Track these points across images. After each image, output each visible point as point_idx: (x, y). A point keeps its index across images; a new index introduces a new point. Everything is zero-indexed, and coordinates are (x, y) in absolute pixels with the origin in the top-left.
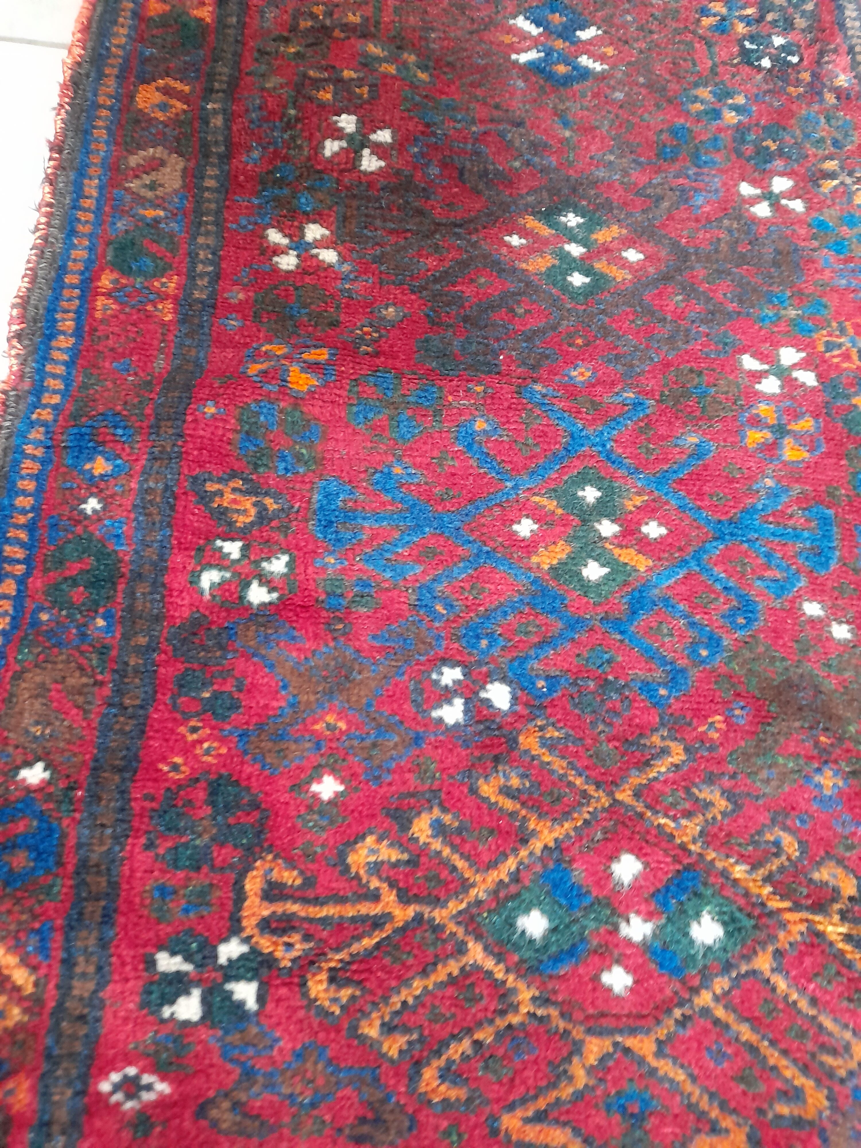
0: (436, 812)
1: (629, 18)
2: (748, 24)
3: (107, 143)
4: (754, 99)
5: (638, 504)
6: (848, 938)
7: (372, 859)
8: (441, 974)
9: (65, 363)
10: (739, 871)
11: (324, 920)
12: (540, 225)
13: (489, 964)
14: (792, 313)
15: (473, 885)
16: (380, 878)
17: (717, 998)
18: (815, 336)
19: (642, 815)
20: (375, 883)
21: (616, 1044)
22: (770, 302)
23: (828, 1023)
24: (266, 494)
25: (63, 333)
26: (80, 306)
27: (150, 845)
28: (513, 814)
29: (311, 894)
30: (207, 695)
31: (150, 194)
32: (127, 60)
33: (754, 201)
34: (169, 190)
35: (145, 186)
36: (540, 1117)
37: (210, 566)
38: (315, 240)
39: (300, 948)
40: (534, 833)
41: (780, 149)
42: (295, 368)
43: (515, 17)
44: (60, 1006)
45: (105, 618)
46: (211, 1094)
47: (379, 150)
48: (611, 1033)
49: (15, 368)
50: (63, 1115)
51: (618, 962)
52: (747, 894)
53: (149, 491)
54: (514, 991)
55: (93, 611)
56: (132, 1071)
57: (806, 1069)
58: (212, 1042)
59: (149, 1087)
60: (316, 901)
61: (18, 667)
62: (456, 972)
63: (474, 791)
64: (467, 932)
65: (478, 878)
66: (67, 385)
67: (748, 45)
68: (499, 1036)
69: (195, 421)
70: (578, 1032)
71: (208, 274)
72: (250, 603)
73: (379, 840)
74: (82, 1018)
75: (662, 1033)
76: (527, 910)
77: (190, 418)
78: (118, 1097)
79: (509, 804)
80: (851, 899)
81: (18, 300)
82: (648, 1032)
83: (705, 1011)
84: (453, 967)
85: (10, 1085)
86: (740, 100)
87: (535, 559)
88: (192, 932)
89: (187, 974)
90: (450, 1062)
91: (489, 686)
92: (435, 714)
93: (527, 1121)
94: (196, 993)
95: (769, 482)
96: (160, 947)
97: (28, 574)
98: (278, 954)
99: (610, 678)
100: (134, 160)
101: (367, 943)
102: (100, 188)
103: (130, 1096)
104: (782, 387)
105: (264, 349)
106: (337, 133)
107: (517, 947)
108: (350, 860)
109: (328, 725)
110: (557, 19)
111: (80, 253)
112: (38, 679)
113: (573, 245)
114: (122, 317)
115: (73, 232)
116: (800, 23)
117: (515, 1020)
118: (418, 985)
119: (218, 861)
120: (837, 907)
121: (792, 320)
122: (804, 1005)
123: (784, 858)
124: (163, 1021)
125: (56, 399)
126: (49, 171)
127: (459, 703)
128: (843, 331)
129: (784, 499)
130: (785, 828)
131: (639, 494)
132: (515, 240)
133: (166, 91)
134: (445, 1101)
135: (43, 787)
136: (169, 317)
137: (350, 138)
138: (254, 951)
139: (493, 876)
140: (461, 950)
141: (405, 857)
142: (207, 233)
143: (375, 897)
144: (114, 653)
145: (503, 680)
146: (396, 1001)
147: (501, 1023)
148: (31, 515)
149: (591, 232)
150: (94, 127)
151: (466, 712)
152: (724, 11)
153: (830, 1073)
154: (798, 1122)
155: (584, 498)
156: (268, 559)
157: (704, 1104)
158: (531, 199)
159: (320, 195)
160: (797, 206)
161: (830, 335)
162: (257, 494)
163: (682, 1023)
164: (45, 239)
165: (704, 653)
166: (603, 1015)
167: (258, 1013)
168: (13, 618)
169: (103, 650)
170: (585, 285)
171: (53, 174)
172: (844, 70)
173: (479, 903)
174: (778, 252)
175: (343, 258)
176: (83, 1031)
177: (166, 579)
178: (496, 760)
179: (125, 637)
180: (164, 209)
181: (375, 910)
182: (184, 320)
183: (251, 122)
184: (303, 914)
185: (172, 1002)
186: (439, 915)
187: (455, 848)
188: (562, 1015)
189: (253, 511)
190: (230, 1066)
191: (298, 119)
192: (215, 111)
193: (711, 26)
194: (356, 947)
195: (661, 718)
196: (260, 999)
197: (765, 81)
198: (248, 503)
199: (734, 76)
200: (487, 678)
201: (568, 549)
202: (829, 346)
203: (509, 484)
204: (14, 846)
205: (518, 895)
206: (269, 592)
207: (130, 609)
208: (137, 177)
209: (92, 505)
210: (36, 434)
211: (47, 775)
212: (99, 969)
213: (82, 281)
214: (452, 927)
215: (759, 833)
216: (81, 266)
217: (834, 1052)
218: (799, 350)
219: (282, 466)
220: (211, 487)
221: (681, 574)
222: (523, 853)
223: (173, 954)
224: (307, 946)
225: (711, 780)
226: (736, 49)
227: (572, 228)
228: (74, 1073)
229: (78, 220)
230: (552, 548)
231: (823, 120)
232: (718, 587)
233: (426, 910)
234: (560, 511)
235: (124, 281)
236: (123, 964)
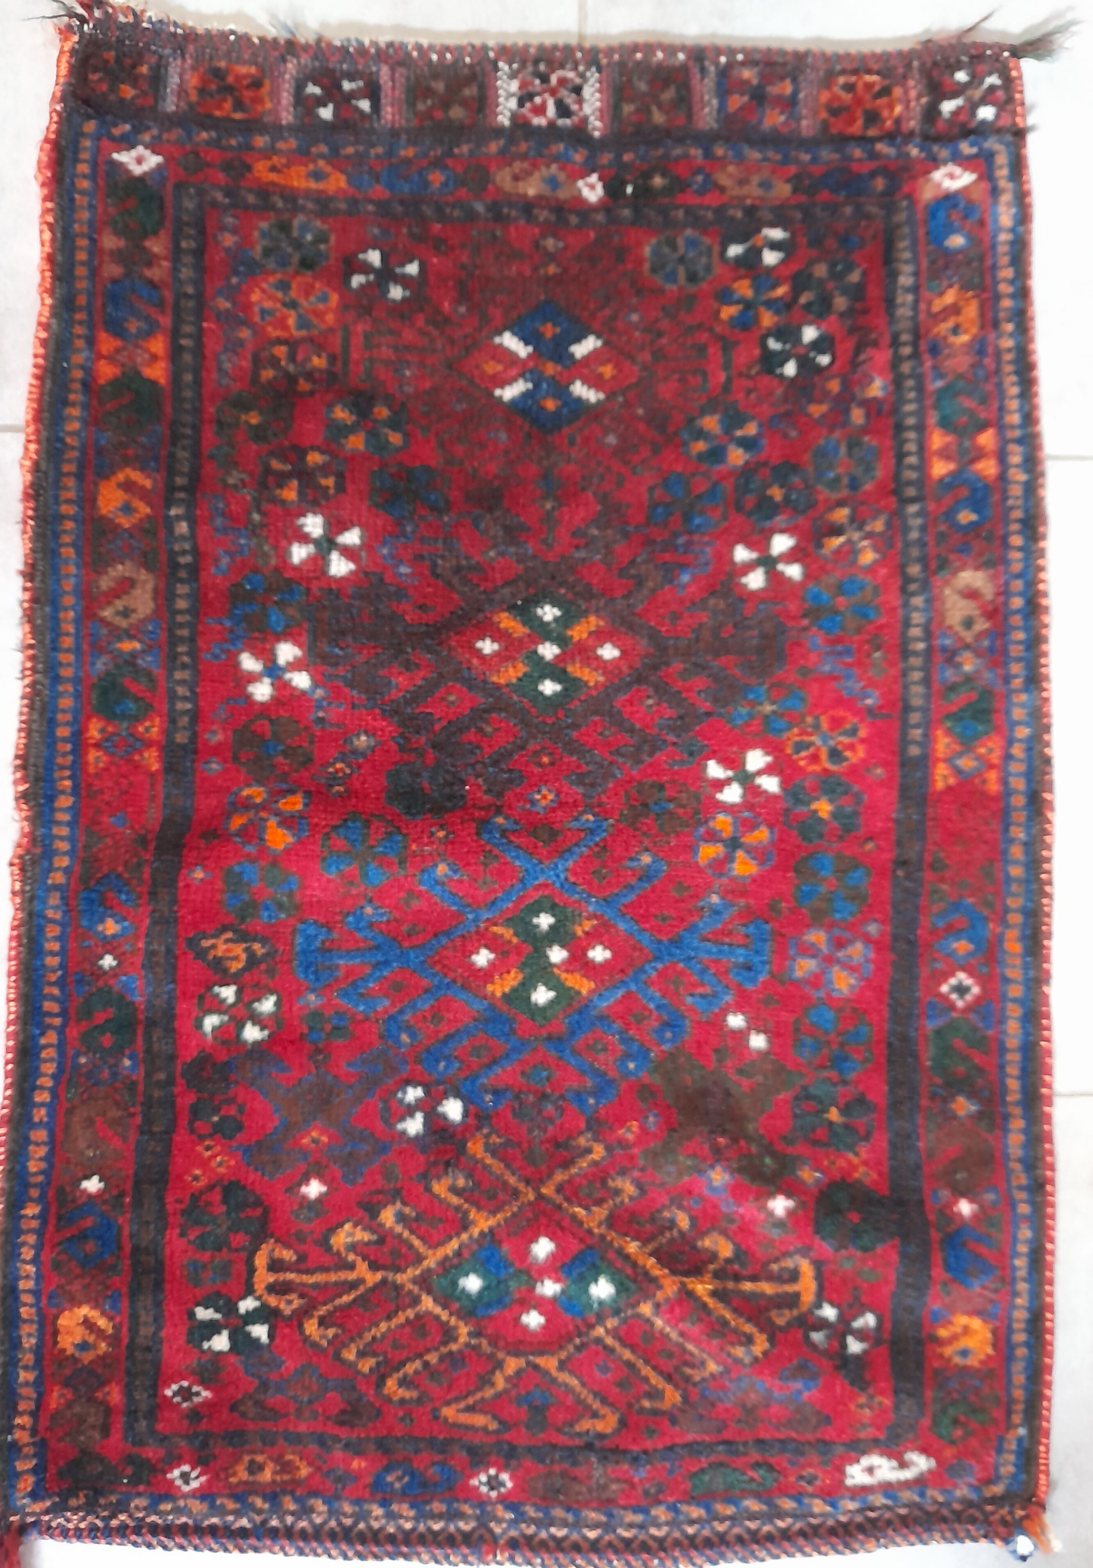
0: (398, 1205)
1: (635, 317)
2: (777, 312)
3: (78, 566)
4: (767, 426)
5: (587, 929)
6: (714, 1294)
7: (349, 1240)
8: (401, 1318)
9: (69, 824)
10: (633, 1247)
11: (315, 1286)
12: (513, 624)
13: (438, 1310)
14: (768, 708)
15: (425, 1258)
16: (356, 1254)
17: (607, 1332)
18: (785, 736)
19: (560, 1207)
20: (351, 1257)
21: (528, 1363)
22: (745, 698)
23: (690, 1347)
24: (254, 940)
25: (63, 792)
26: (74, 762)
27: (182, 1235)
28: (458, 1208)
29: (303, 1266)
30: (216, 1119)
31: (124, 624)
32: (84, 449)
33: (748, 567)
34: (142, 616)
35: (118, 613)
36: (470, 1409)
37: (211, 1011)
38: (288, 663)
39: (297, 1303)
40: (473, 1223)
41: (787, 499)
42: (273, 821)
43: (500, 333)
44: (132, 1340)
45: (130, 1058)
46: (240, 1396)
47: (348, 553)
48: (525, 1354)
49: (27, 830)
50: (144, 1407)
51: (535, 1308)
52: (635, 1265)
53: (153, 953)
54: (456, 1328)
55: (118, 1051)
56: (185, 1384)
57: (669, 1378)
58: (238, 1364)
59: (198, 1394)
60: (307, 1272)
61: (68, 1105)
62: (412, 1316)
63: (428, 1189)
64: (421, 1289)
65: (430, 1252)
66: (73, 847)
67: (773, 345)
68: (442, 1359)
69: (187, 886)
70: (500, 1355)
71: (188, 711)
72: (246, 1042)
73: (355, 1226)
74: (148, 1349)
75: (563, 1355)
76: (467, 1275)
77: (181, 884)
78: (177, 1399)
79: (455, 1200)
80: (728, 1261)
81: (18, 762)
82: (553, 1354)
83: (599, 1340)
84: (410, 1313)
85: (107, 1389)
86: (752, 429)
87: (490, 988)
88: (219, 1294)
89: (217, 1321)
90: (405, 1376)
91: (445, 1102)
92: (400, 1126)
93: (458, 1411)
94: (225, 1334)
95: (715, 899)
96: (198, 1305)
97: (64, 1025)
98: (282, 1306)
99: (549, 1091)
100: (105, 583)
101: (346, 1299)
102: (77, 621)
103: (185, 1399)
104: (744, 795)
105: (245, 793)
106: (305, 538)
107: (459, 1299)
108: (332, 1241)
109: (314, 1141)
110: (549, 330)
111: (66, 702)
112: (85, 1114)
113: (548, 645)
114: (113, 769)
115: (57, 679)
116: (841, 302)
117: (454, 1347)
118: (383, 1326)
119: (234, 1245)
120: (711, 1267)
121: (767, 717)
122: (674, 1335)
123: (675, 1233)
124: (203, 1352)
125: (65, 862)
126: (26, 605)
127: (419, 1117)
128: (817, 727)
129: (726, 916)
130: (680, 1207)
131: (588, 919)
132: (488, 646)
133: (128, 486)
134: (402, 1401)
135: (100, 1194)
136: (155, 767)
137: (316, 542)
138: (264, 1306)
139: (441, 1253)
140: (416, 1301)
141: (375, 1237)
142: (184, 666)
143: (352, 1267)
144: (141, 1087)
145: (457, 1095)
146: (368, 1337)
147: (444, 1350)
148: (60, 973)
149: (567, 626)
150: (61, 546)
151: (425, 1124)
152: (749, 293)
153: (688, 1379)
154: (655, 1412)
155: (537, 926)
156: (259, 1000)
157: (590, 1399)
158: (506, 591)
159: (291, 611)
160: (794, 571)
161: (801, 734)
162: (246, 941)
163: (578, 1348)
164: (33, 685)
165: (631, 1066)
166: (521, 1342)
167: (269, 1345)
168: (59, 1064)
169: (132, 1087)
170: (556, 694)
171: (30, 608)
172: (881, 373)
173: (429, 1270)
174: (765, 636)
175: (316, 683)
176: (149, 1357)
177: (176, 1024)
178: (447, 1164)
179: (148, 1075)
180: (140, 641)
181: (352, 1276)
182: (170, 768)
183: (216, 529)
184: (298, 1280)
185: (209, 1339)
186: (400, 1278)
187: (412, 1232)
188: (490, 1344)
189: (244, 956)
190: (251, 1379)
191: (262, 525)
192: (178, 518)
193: (732, 318)
194: (338, 1302)
195: (588, 1122)
196: (270, 1336)
197: (786, 399)
198: (239, 950)
199: (749, 392)
200: (445, 1096)
201: (520, 977)
202: (800, 747)
203: (470, 916)
204: (85, 1237)
205: (460, 1264)
206: (262, 1029)
207: (148, 1051)
208: (109, 603)
209: (108, 961)
210: (54, 899)
211: (102, 1185)
212: (156, 1319)
213: (73, 734)
214: (410, 1286)
215: (659, 1211)
216: (69, 717)
217: (693, 1366)
218: (767, 753)
219: (266, 914)
220: (206, 943)
221: (620, 993)
222: (465, 1236)
223: (207, 1308)
224: (302, 1301)
225: (623, 1173)
226: (757, 352)
227: (548, 624)
228: (148, 1383)
229: (61, 664)
230: (505, 976)
231: (843, 450)
232: (652, 1006)
233: (390, 1276)
234: (515, 940)
235: (110, 729)
236: (172, 1315)
